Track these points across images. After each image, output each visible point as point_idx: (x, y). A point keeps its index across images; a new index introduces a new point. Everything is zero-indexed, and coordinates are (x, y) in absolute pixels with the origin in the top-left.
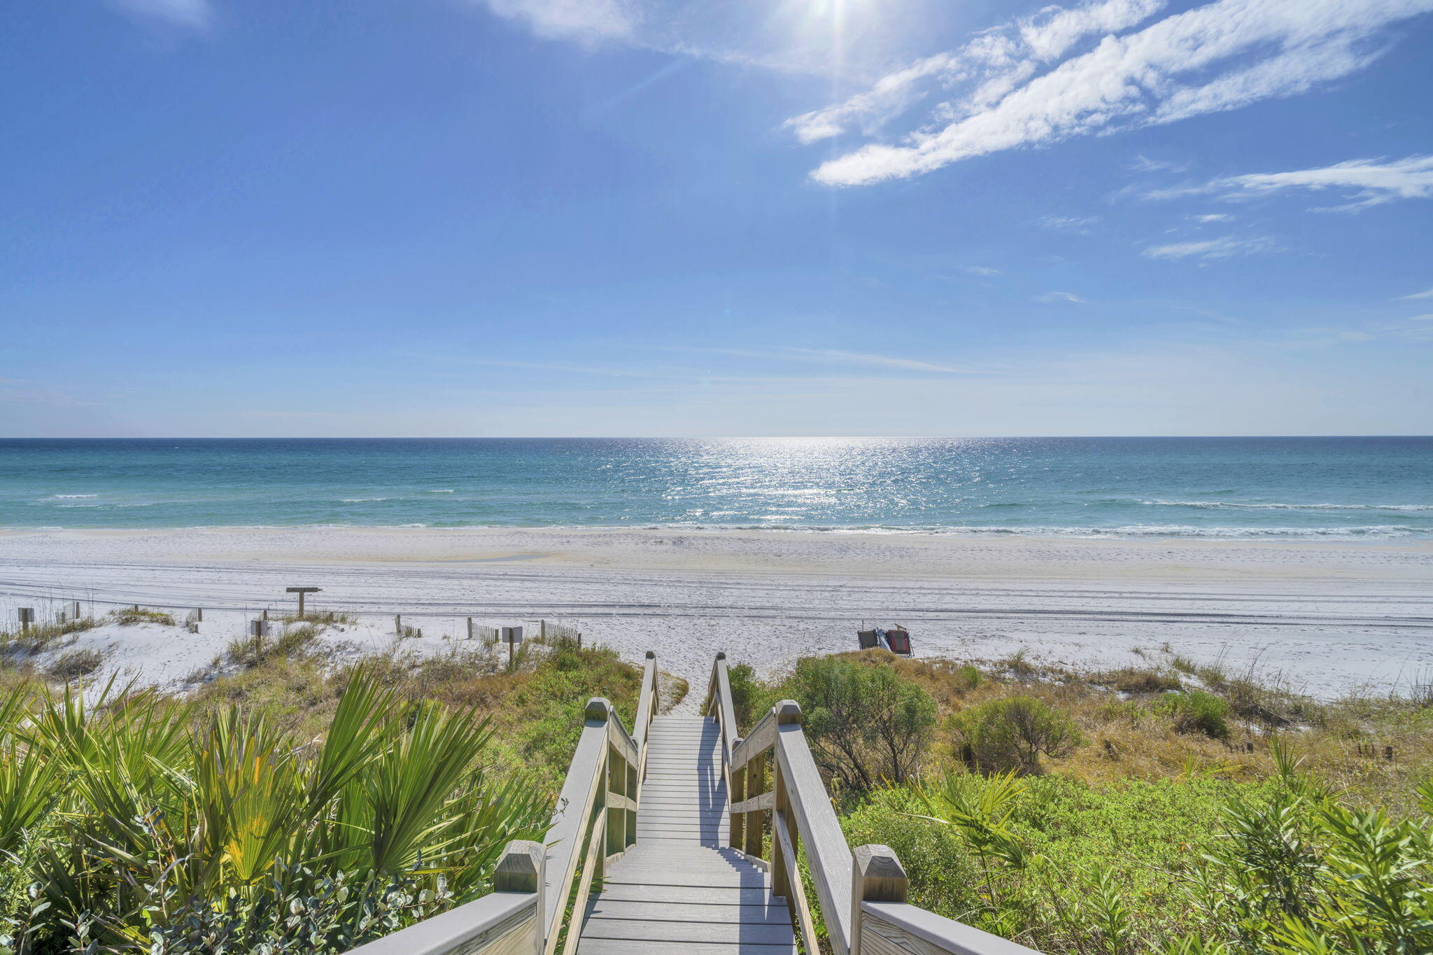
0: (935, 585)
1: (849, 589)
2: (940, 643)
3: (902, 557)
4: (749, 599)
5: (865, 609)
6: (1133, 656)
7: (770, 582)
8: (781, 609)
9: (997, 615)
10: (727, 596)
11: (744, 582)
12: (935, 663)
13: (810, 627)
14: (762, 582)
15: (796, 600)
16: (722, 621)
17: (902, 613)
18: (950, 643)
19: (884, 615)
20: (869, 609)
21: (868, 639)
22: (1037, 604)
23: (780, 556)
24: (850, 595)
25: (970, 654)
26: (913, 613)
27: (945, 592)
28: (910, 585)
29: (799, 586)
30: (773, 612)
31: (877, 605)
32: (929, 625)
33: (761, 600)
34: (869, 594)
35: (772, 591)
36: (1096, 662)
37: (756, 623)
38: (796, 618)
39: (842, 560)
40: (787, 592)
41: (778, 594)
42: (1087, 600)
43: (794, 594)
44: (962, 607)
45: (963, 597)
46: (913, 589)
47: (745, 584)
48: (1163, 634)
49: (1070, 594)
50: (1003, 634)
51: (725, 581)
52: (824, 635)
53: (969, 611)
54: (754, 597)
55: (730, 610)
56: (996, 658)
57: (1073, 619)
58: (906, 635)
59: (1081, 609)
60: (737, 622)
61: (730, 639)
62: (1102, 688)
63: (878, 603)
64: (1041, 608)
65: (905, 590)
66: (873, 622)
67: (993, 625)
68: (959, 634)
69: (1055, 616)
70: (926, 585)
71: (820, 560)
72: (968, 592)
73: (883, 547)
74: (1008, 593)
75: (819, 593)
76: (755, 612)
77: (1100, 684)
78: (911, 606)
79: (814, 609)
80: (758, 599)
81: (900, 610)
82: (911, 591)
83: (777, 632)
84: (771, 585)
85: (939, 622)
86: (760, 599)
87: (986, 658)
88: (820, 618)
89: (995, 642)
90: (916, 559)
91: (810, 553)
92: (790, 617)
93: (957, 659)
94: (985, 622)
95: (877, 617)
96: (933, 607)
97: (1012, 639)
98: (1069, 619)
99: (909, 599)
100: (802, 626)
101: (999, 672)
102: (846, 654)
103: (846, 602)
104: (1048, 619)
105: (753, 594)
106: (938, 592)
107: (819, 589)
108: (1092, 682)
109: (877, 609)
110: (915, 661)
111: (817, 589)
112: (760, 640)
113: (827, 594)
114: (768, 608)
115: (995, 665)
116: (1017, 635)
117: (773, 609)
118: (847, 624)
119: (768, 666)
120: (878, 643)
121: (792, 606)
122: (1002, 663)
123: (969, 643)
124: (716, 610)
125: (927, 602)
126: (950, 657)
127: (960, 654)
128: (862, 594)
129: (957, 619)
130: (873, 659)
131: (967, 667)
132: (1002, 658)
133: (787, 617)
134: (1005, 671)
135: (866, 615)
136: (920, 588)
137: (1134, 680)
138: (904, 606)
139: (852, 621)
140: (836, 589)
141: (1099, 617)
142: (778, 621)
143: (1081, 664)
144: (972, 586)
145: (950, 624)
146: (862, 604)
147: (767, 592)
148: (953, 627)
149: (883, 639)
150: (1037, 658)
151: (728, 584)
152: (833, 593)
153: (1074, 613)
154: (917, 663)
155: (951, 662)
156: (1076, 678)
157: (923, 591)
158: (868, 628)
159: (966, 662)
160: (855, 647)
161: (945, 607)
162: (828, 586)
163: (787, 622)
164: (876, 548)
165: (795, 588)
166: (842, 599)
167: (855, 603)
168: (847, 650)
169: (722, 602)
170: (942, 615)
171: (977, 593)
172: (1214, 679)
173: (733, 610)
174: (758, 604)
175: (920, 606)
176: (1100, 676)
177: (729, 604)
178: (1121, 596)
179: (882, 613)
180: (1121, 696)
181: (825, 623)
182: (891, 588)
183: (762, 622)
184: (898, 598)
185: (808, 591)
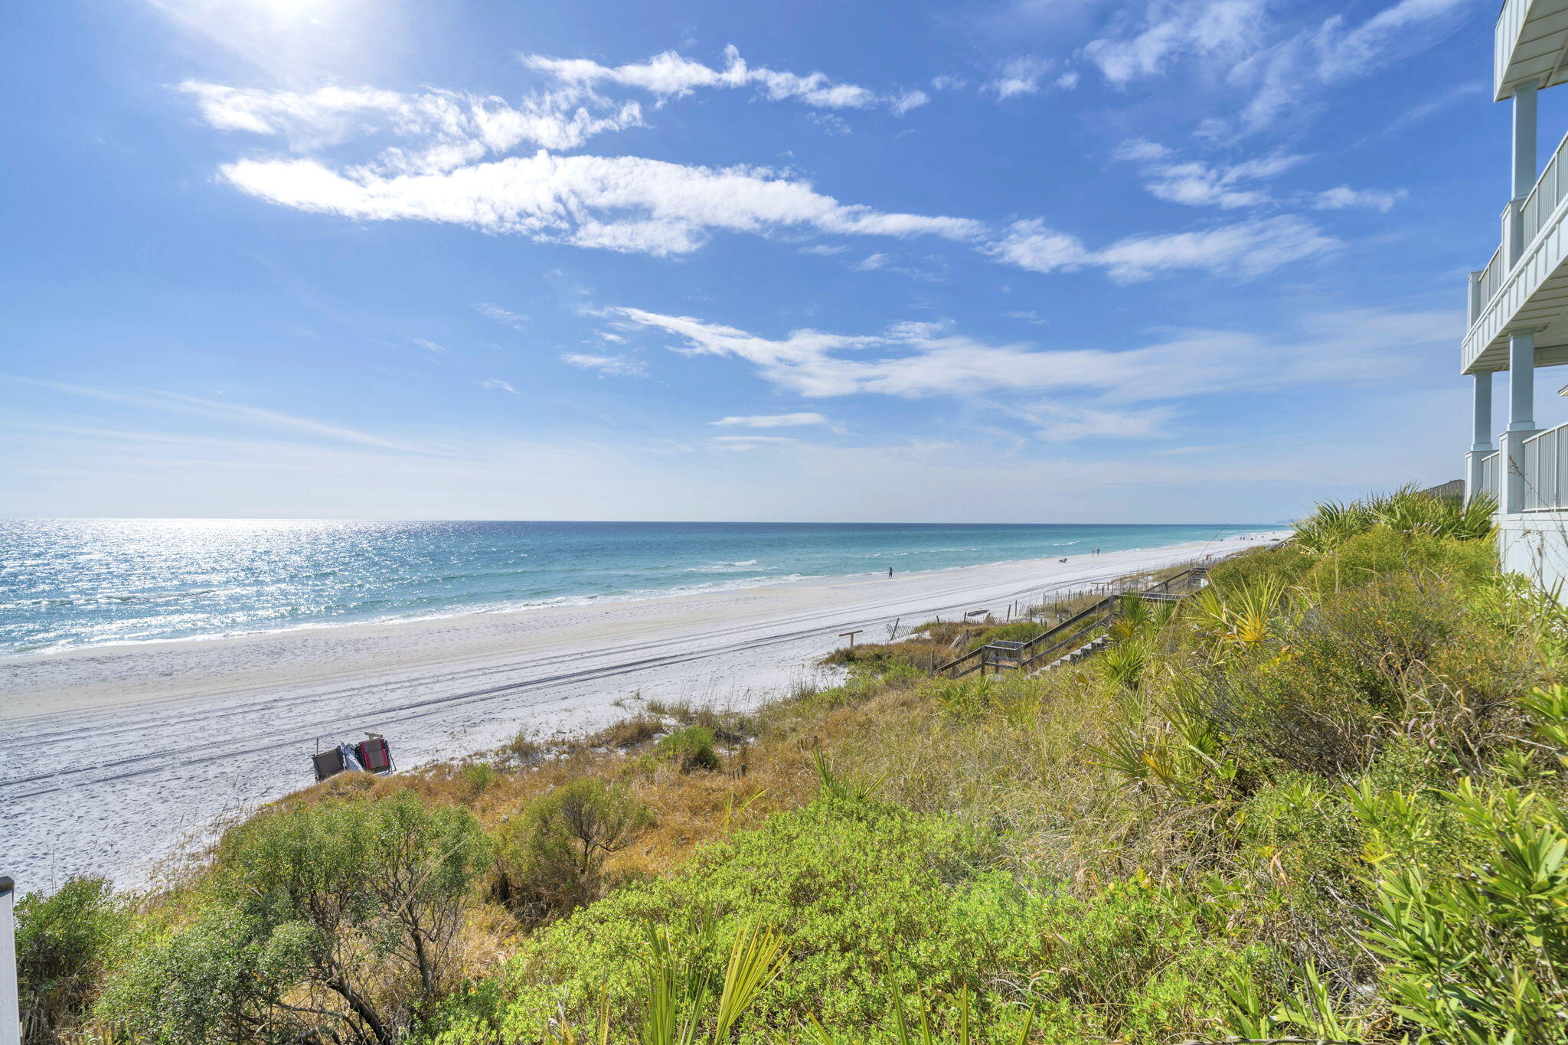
0: (403, 677)
1: (288, 703)
2: (424, 745)
3: (358, 650)
4: (108, 750)
5: (316, 724)
6: (619, 710)
7: (150, 717)
8: (172, 753)
9: (480, 697)
10: (57, 755)
11: (96, 724)
12: (428, 771)
13: (228, 770)
14: (135, 719)
15: (200, 735)
16: (40, 803)
17: (368, 719)
18: (439, 740)
19: (343, 726)
20: (322, 723)
21: (327, 764)
22: (516, 677)
23: (170, 674)
24: (290, 711)
25: (465, 749)
26: (383, 716)
27: (417, 683)
28: (374, 682)
29: (205, 712)
30: (157, 762)
31: (332, 716)
32: (406, 726)
33: (131, 747)
34: (319, 704)
35: (155, 729)
36: (589, 723)
37: (119, 787)
38: (201, 761)
39: (275, 666)
40: (182, 726)
41: (166, 731)
42: (557, 665)
43: (196, 725)
44: (439, 696)
45: (439, 685)
46: (376, 686)
47: (98, 729)
48: (628, 685)
49: (542, 662)
50: (492, 716)
51: (56, 730)
52: (254, 775)
53: (448, 699)
54: (116, 745)
55: (61, 777)
56: (496, 746)
57: (553, 686)
58: (384, 745)
59: (556, 674)
60: (77, 795)
61: (58, 830)
62: (603, 750)
63: (333, 713)
64: (520, 681)
65: (367, 690)
66: (329, 739)
67: (477, 709)
68: (445, 729)
69: (535, 686)
70: (392, 679)
71: (241, 671)
72: (443, 678)
73: (332, 642)
74: (484, 672)
75: (241, 716)
76: (119, 770)
77: (600, 746)
78: (379, 707)
79: (234, 741)
80: (127, 747)
81: (365, 715)
82: (375, 690)
83: (165, 793)
84: (153, 720)
85: (418, 719)
86: (131, 743)
87: (484, 749)
88: (246, 752)
89: (488, 728)
90: (377, 650)
91: (222, 663)
92: (190, 763)
93: (452, 759)
94: (470, 707)
95: (335, 731)
96: (406, 702)
97: (502, 720)
98: (549, 687)
99: (373, 699)
100: (213, 770)
101: (503, 762)
102: (296, 795)
103: (286, 721)
104: (530, 690)
105: (116, 741)
106: (407, 684)
107: (240, 710)
108: (593, 746)
109: (332, 721)
110: (399, 776)
111: (236, 711)
112: (127, 815)
113: (253, 715)
114: (146, 758)
115: (497, 755)
116: (505, 715)
117: (154, 757)
118: (290, 750)
119: (145, 858)
120: (345, 764)
121: (193, 744)
122: (504, 749)
123: (460, 735)
124: (28, 784)
125: (397, 698)
126: (442, 758)
127: (453, 752)
128: (308, 706)
129: (438, 711)
130: (341, 790)
131: (467, 767)
132: (502, 743)
133: (183, 764)
134: (508, 759)
135: (320, 731)
136: (386, 684)
137: (628, 734)
138: (369, 709)
139: (298, 745)
140: (267, 706)
141: (573, 679)
142: (166, 774)
143: (578, 729)
144: (446, 671)
145: (431, 719)
146: (309, 718)
147: (143, 732)
148: (435, 721)
149: (352, 757)
150: (536, 733)
151: (61, 734)
152: (263, 712)
153: (551, 679)
154: (404, 778)
155: (445, 765)
156: (579, 746)
157: (390, 687)
158: (324, 748)
159: (463, 760)
160: (311, 781)
161: (420, 700)
162: (254, 704)
163: (184, 772)
164: (322, 644)
165: (197, 717)
166: (278, 717)
167: (300, 719)
168: (297, 789)
169: (43, 767)
170: (420, 710)
171: (453, 677)
172: (684, 715)
173: (69, 776)
174: (126, 755)
175: (390, 705)
176: (597, 736)
177: (60, 767)
178: (582, 656)
179: (340, 724)
180: (622, 752)
181: (255, 757)
182: (348, 690)
183: (131, 783)
184: (359, 701)
185: (221, 716)
